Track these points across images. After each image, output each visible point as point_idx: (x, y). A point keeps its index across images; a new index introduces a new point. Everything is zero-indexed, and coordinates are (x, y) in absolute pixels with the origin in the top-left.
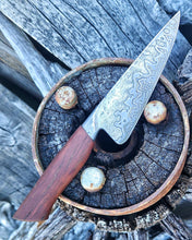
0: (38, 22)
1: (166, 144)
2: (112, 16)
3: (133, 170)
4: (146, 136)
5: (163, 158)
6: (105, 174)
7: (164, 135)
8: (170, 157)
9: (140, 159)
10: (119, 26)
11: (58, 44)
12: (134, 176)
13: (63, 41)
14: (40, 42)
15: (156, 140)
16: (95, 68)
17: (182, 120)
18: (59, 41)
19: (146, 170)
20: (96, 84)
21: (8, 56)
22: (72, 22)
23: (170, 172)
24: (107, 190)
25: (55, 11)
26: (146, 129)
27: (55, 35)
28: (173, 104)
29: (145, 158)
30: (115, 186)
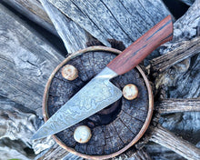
1: (135, 115)
3: (111, 131)
4: (123, 107)
5: (132, 124)
7: (135, 108)
8: (137, 124)
9: (116, 123)
10: (122, 2)
12: (111, 135)
13: (79, 10)
14: (61, 10)
15: (129, 111)
18: (75, 10)
19: (120, 132)
20: (92, 64)
21: (39, 9)
23: (136, 135)
24: (92, 142)
29: (120, 123)
30: (98, 140)
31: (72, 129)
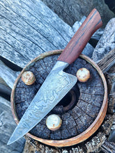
0: (5, 47)
1: (94, 92)
2: (47, 38)
3: (78, 112)
4: (81, 90)
5: (94, 100)
6: (61, 118)
7: (92, 87)
8: (98, 99)
9: (80, 104)
10: (52, 43)
11: (19, 58)
12: (79, 115)
13: (21, 56)
14: (8, 59)
15: (87, 91)
16: (43, 59)
17: (100, 77)
18: (19, 56)
19: (86, 110)
20: (44, 68)
22: (24, 45)
23: (100, 108)
24: (64, 127)
25: (13, 40)
26: (80, 86)
27: (16, 53)
28: (92, 69)
29: (83, 103)
30: (69, 124)
31: (43, 123)
